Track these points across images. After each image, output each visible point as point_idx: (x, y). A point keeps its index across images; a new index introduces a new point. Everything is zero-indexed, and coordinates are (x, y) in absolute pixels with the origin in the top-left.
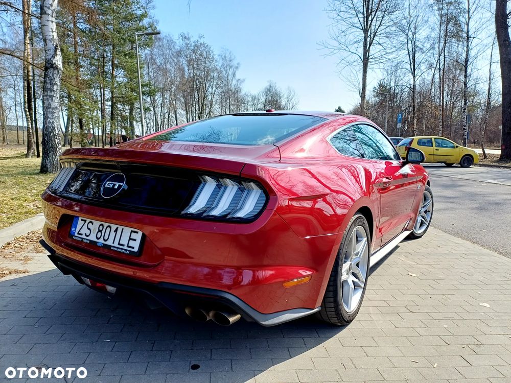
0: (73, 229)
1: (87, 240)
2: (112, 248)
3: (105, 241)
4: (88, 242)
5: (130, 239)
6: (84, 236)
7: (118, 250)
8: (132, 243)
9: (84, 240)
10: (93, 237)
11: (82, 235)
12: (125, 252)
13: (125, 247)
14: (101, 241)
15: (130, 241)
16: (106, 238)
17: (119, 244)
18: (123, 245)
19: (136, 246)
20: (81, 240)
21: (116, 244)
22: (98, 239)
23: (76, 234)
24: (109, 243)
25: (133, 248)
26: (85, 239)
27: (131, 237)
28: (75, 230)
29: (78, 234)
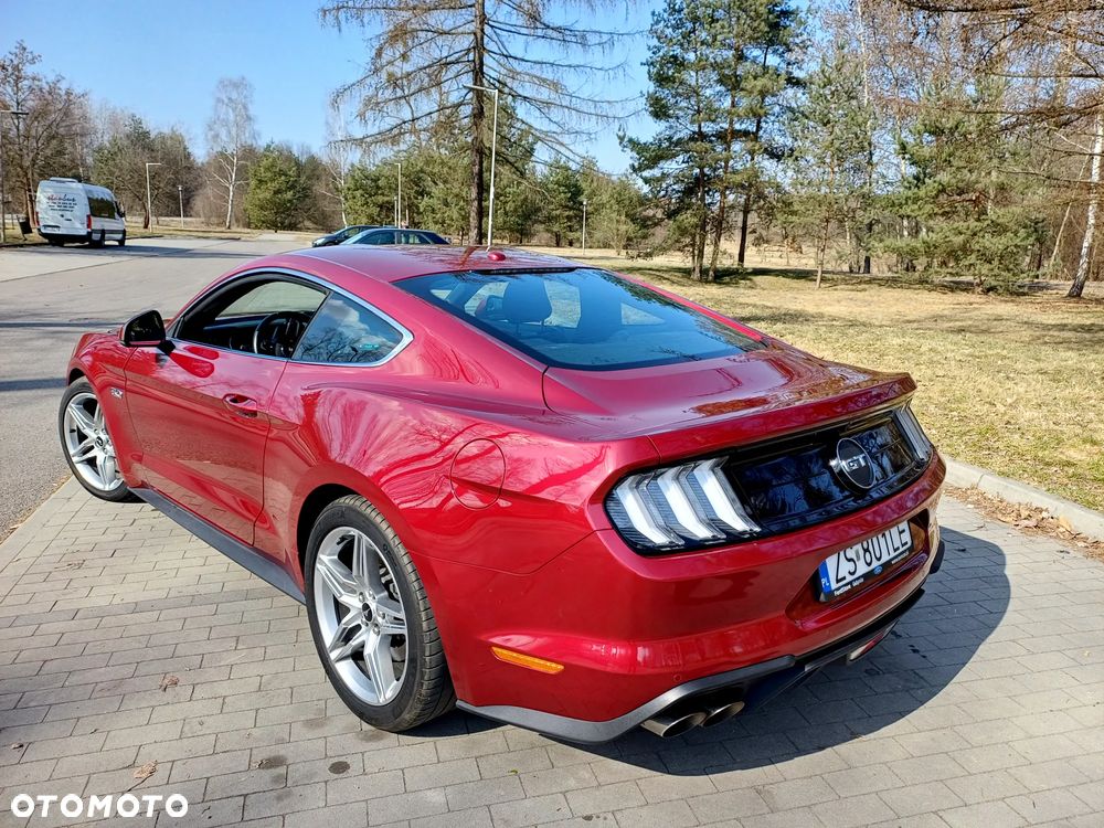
0: (824, 581)
1: (858, 579)
2: (893, 562)
3: (879, 559)
4: (862, 580)
5: (900, 533)
6: (850, 578)
7: (899, 559)
8: (903, 538)
9: (855, 584)
10: (862, 569)
11: (844, 578)
12: (905, 555)
13: (901, 549)
14: (875, 564)
15: (901, 536)
16: (878, 556)
17: (895, 550)
18: (899, 547)
19: (907, 538)
20: (849, 587)
21: (893, 554)
22: (869, 564)
23: (834, 586)
24: (885, 558)
25: (907, 543)
26: (855, 580)
27: (900, 530)
28: (829, 582)
29: (838, 581)
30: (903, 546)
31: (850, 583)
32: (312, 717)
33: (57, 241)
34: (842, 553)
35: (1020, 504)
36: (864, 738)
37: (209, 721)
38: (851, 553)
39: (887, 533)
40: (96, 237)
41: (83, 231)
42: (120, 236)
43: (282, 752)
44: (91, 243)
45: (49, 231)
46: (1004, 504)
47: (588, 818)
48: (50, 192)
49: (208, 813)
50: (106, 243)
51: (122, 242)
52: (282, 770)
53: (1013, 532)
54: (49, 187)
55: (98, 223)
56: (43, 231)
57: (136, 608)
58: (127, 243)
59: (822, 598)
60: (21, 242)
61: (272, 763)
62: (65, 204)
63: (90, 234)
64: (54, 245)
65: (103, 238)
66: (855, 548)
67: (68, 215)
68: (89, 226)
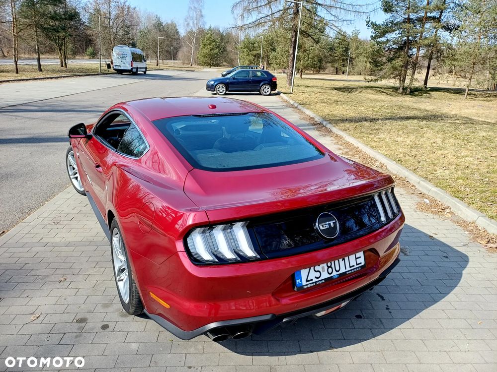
0: (298, 281)
1: (320, 281)
2: (347, 273)
3: (338, 271)
4: (324, 281)
5: (356, 259)
6: (315, 280)
7: (352, 271)
8: (359, 261)
9: (318, 283)
10: (325, 275)
11: (312, 280)
12: (357, 269)
13: (356, 266)
14: (335, 273)
15: (357, 260)
16: (337, 269)
17: (350, 267)
18: (354, 266)
19: (362, 261)
20: (314, 284)
21: (348, 269)
22: (330, 274)
23: (304, 283)
24: (343, 270)
25: (361, 263)
26: (318, 281)
27: (357, 257)
28: (301, 281)
29: (307, 281)
30: (357, 265)
31: (315, 282)
32: (107, 302)
33: (120, 72)
34: (312, 268)
35: (494, 235)
36: (335, 350)
37: (69, 299)
38: (317, 268)
39: (346, 259)
40: (134, 70)
41: (129, 68)
42: (144, 70)
43: (88, 317)
44: (133, 73)
45: (117, 68)
46: (486, 233)
47: (190, 367)
48: (118, 51)
49: (48, 339)
50: (138, 73)
51: (145, 72)
52: (83, 324)
53: (482, 250)
54: (117, 49)
55: (135, 65)
56: (115, 68)
57: (68, 244)
58: (147, 73)
59: (295, 289)
60: (107, 72)
61: (82, 320)
62: (123, 56)
63: (132, 69)
64: (119, 73)
65: (137, 71)
66: (321, 266)
67: (124, 61)
68: (132, 66)
